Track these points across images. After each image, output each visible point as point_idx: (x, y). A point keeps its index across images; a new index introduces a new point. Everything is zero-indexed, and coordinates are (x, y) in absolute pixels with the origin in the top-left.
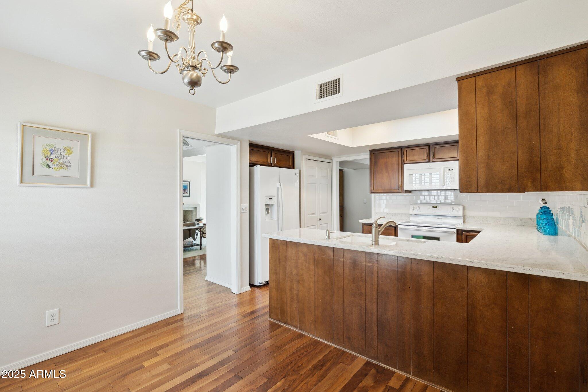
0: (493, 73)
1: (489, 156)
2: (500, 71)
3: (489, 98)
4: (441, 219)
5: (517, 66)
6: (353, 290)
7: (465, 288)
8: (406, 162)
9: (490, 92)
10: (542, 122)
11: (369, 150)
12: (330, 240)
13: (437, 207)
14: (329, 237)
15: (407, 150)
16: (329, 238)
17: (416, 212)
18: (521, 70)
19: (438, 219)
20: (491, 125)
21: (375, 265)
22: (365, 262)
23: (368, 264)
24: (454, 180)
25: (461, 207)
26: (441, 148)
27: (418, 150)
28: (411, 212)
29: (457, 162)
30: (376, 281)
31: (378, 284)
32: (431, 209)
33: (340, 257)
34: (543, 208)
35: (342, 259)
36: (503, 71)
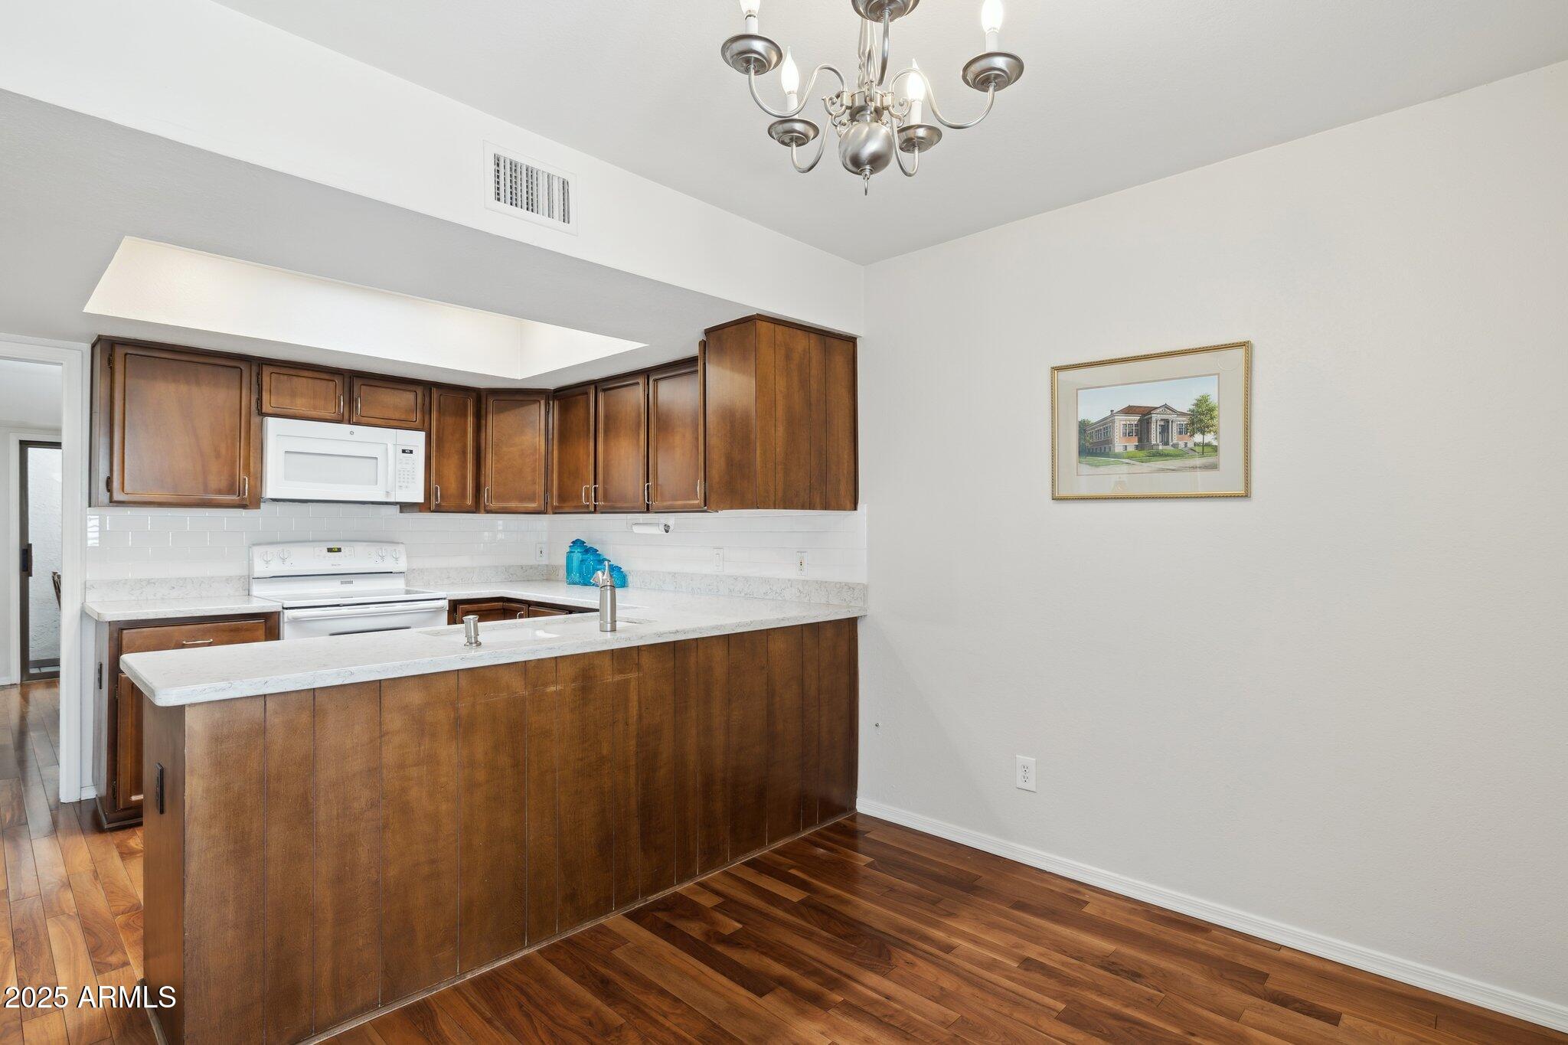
1: (786, 452)
2: (797, 330)
3: (787, 365)
4: (351, 582)
9: (788, 357)
10: (828, 419)
13: (339, 550)
15: (270, 374)
16: (476, 642)
17: (277, 568)
18: (813, 338)
19: (342, 583)
20: (789, 407)
21: (633, 676)
22: (609, 677)
23: (618, 678)
24: (413, 479)
25: (401, 548)
26: (380, 389)
27: (310, 381)
28: (260, 569)
29: (423, 434)
30: (635, 713)
31: (640, 717)
32: (324, 557)
33: (546, 685)
34: (577, 543)
35: (552, 689)
36: (799, 332)
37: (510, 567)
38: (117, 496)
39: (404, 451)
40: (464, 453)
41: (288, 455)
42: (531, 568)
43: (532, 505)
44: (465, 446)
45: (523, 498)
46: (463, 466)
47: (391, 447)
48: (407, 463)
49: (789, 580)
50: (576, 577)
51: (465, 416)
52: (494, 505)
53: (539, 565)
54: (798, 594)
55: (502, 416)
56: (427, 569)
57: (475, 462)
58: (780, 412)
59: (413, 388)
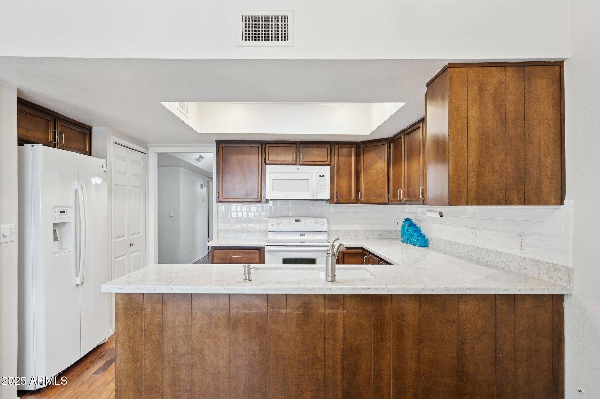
0: (484, 67)
1: (479, 163)
2: (492, 67)
3: (480, 96)
4: (304, 235)
5: (506, 67)
6: (303, 356)
7: (455, 322)
8: (267, 162)
9: (481, 90)
10: (527, 132)
11: (216, 141)
12: (251, 282)
13: (300, 221)
14: (249, 277)
15: (269, 147)
16: (249, 279)
17: (275, 228)
18: (510, 71)
19: (301, 235)
20: (482, 128)
21: (340, 311)
22: (323, 310)
23: (329, 311)
24: (325, 188)
25: (325, 220)
26: (310, 148)
27: (283, 148)
28: (270, 228)
29: (328, 167)
30: (341, 335)
31: (345, 339)
32: (293, 223)
33: (280, 308)
34: (407, 220)
35: (284, 311)
36: (494, 68)
37: (380, 231)
38: (221, 199)
39: (320, 176)
40: (351, 175)
41: (274, 181)
42: (392, 232)
43: (381, 200)
44: (351, 171)
45: (377, 196)
46: (350, 181)
47: (314, 174)
48: (322, 181)
49: (513, 255)
50: (405, 239)
51: (351, 156)
52: (364, 200)
53: (396, 231)
54: (519, 267)
55: (368, 155)
56: (339, 230)
57: (355, 179)
58: (473, 132)
59: (326, 146)
